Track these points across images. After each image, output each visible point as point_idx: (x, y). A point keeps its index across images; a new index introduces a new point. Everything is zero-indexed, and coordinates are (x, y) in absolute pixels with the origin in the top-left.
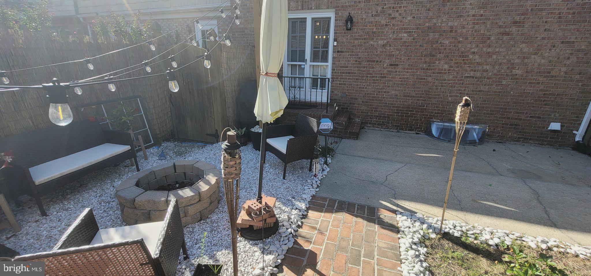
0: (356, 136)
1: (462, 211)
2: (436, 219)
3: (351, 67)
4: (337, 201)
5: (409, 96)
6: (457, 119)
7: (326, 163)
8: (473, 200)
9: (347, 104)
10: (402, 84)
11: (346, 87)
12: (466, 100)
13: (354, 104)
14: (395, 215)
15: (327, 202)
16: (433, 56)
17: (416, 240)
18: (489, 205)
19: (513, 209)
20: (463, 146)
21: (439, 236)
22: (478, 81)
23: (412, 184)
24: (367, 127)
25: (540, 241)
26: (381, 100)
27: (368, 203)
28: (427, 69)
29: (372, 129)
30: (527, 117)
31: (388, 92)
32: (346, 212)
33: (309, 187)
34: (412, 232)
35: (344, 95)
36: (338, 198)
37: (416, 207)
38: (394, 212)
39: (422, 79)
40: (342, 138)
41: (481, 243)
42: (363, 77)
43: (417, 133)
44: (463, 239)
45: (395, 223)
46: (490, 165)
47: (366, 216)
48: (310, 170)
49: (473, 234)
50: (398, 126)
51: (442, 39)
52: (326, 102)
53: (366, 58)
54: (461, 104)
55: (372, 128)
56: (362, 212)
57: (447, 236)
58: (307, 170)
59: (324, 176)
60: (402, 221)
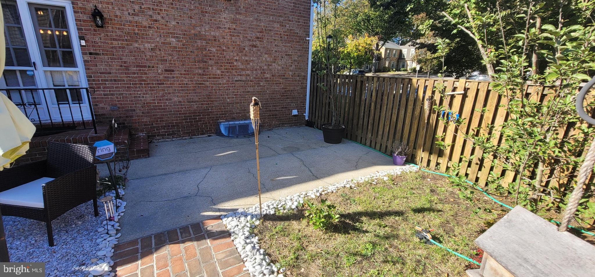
0: (146, 153)
1: (268, 191)
2: (254, 207)
3: (116, 73)
4: (153, 237)
5: (192, 102)
6: (252, 116)
7: (118, 197)
8: (271, 180)
9: (123, 118)
10: (182, 90)
11: (116, 98)
12: (255, 100)
13: (132, 116)
14: (221, 220)
15: (140, 244)
16: (206, 62)
17: (247, 234)
18: (282, 179)
19: (295, 177)
20: (248, 139)
21: (261, 220)
22: (245, 84)
23: (224, 185)
24: (156, 140)
25: (315, 192)
26: (164, 109)
27: (190, 221)
28: (203, 75)
29: (163, 142)
30: (280, 108)
31: (170, 99)
32: (169, 243)
33: (105, 238)
34: (241, 228)
35: (115, 108)
36: (152, 233)
37: (235, 205)
38: (219, 218)
39: (200, 84)
40: (129, 161)
41: (288, 211)
42: (136, 84)
43: (209, 136)
44: (277, 214)
45: (224, 229)
46: (271, 149)
47: (193, 236)
48: (96, 214)
49: (281, 206)
50: (190, 133)
51: (209, 47)
52: (91, 119)
53: (134, 62)
54: (252, 104)
55: (162, 140)
56: (188, 234)
57: (266, 217)
58: (90, 216)
59: (122, 214)
60: (229, 223)
